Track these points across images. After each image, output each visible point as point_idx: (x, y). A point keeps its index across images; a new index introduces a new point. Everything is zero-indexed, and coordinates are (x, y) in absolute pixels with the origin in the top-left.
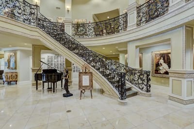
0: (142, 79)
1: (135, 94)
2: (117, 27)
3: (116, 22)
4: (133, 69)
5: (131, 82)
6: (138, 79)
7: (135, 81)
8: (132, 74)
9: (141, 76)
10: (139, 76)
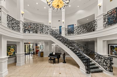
0: (106, 63)
1: (101, 71)
2: (90, 28)
3: (90, 25)
4: (100, 55)
5: (99, 63)
6: (104, 62)
7: (101, 63)
8: (100, 58)
9: (106, 61)
10: (104, 60)
